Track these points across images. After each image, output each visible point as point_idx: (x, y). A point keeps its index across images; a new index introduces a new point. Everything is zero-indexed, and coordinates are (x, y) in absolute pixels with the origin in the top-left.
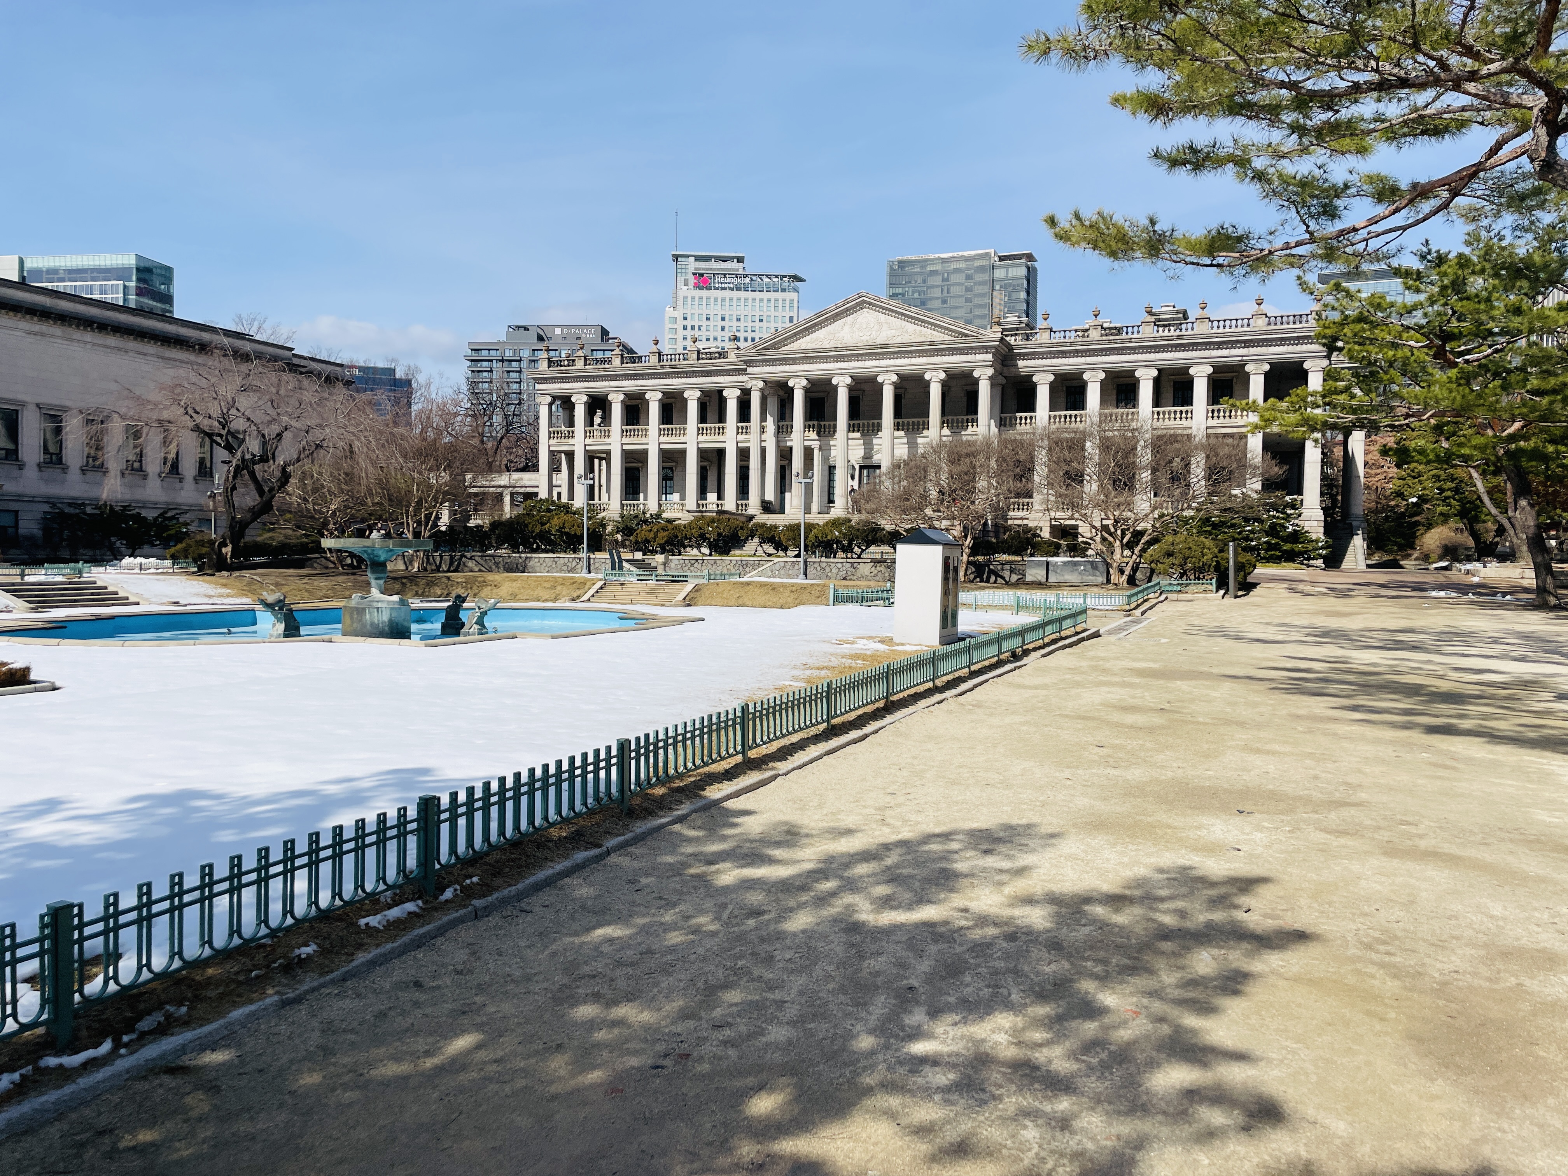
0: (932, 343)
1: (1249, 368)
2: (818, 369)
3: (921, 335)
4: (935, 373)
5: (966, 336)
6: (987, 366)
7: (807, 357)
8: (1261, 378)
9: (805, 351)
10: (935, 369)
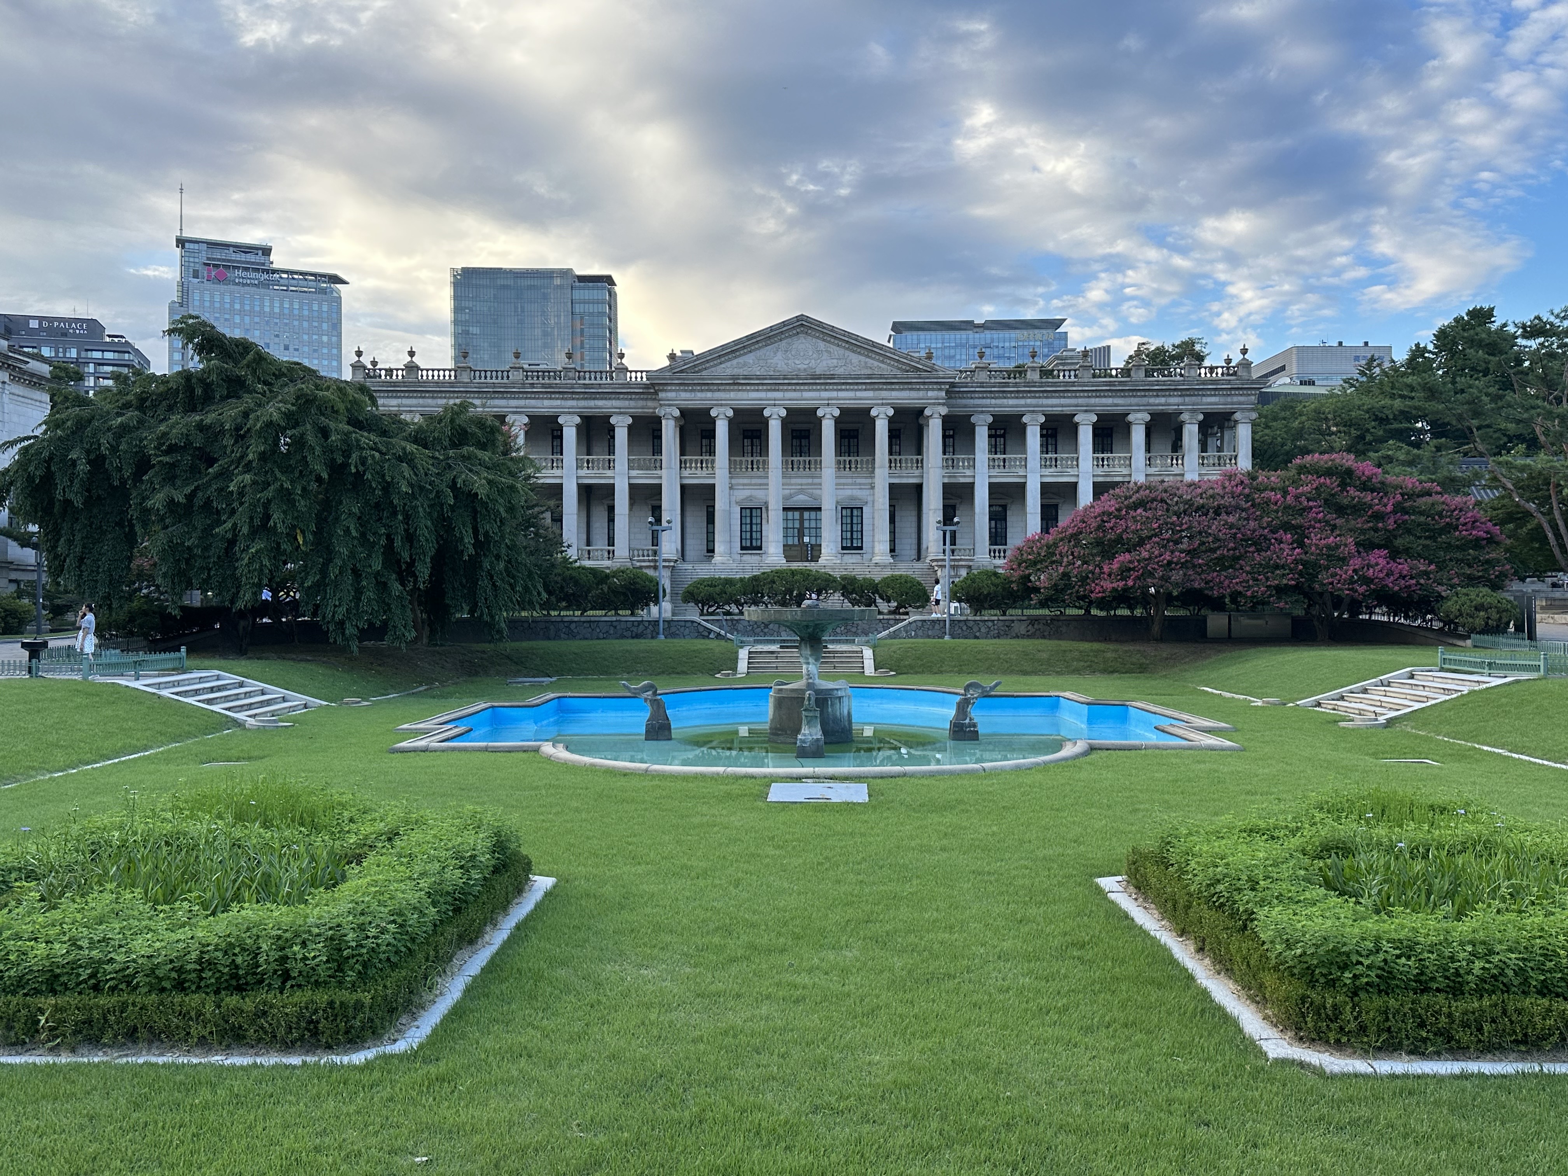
0: (881, 376)
1: (1185, 417)
2: (748, 398)
3: (867, 367)
4: (882, 409)
5: (918, 369)
6: (939, 404)
7: (735, 383)
8: (1196, 428)
9: (734, 377)
10: (882, 404)
